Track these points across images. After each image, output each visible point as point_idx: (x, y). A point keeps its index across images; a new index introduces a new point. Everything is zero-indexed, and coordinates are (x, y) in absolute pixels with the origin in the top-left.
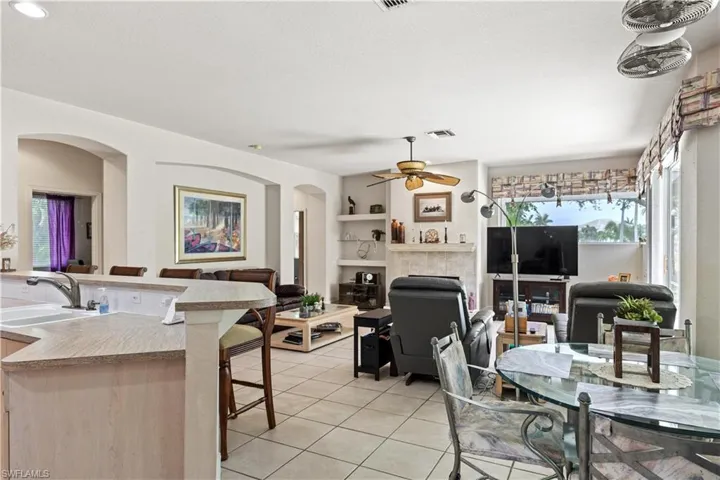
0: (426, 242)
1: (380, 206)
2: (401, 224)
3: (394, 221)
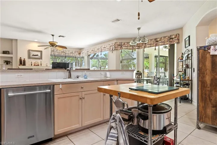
0: (34, 65)
1: (9, 52)
2: (24, 59)
3: (21, 58)
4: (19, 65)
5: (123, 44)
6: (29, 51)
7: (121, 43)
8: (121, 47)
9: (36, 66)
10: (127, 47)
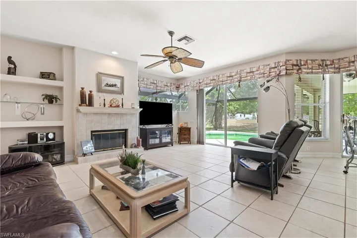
0: (111, 106)
1: (54, 74)
2: (91, 92)
3: (83, 89)
4: (80, 105)
5: (302, 64)
6: (99, 75)
7: (299, 62)
8: (300, 69)
9: (114, 107)
10: (312, 69)
